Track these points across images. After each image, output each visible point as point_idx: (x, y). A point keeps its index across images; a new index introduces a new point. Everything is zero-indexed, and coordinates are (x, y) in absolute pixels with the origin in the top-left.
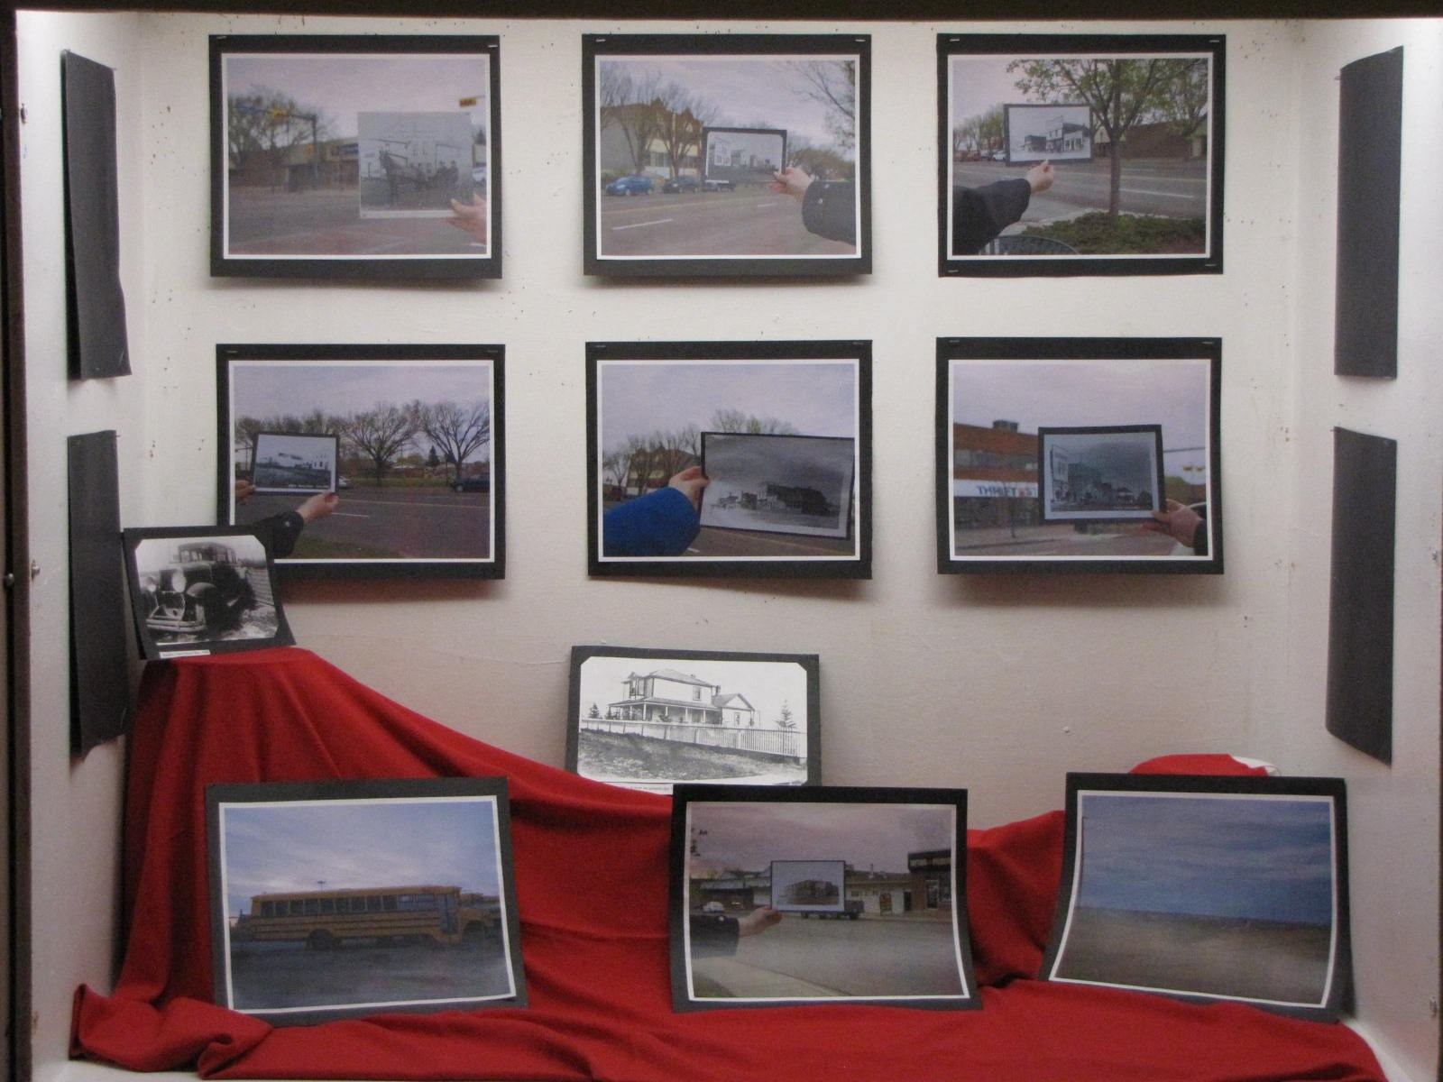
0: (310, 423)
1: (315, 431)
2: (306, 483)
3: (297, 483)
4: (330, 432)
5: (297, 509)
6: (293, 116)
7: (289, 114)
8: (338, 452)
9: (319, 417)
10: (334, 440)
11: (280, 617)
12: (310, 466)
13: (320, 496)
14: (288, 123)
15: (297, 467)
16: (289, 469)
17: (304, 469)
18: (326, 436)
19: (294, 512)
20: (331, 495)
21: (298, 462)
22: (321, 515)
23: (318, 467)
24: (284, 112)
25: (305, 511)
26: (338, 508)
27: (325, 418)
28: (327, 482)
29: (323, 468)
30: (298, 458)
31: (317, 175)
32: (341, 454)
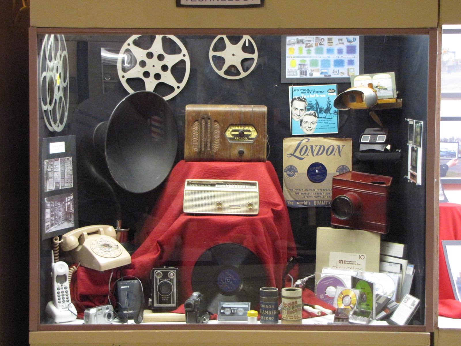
0: (450, 139)
1: (452, 141)
2: (449, 156)
3: (446, 156)
4: (456, 142)
5: (446, 163)
6: (449, 52)
7: (448, 51)
8: (458, 147)
9: (453, 137)
10: (457, 144)
11: (444, 194)
12: (450, 151)
13: (453, 160)
14: (447, 54)
15: (447, 152)
16: (444, 152)
17: (448, 152)
18: (455, 143)
19: (445, 164)
20: (456, 159)
21: (447, 150)
22: (454, 165)
23: (452, 152)
24: (446, 51)
25: (449, 164)
26: (458, 163)
27: (455, 138)
28: (455, 156)
29: (454, 152)
30: (447, 149)
31: (455, 68)
32: (459, 148)
